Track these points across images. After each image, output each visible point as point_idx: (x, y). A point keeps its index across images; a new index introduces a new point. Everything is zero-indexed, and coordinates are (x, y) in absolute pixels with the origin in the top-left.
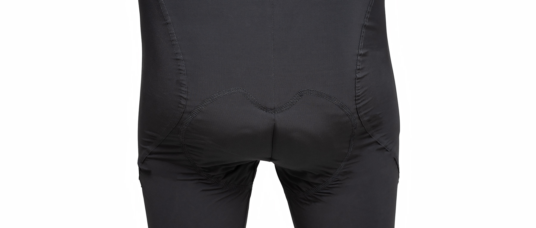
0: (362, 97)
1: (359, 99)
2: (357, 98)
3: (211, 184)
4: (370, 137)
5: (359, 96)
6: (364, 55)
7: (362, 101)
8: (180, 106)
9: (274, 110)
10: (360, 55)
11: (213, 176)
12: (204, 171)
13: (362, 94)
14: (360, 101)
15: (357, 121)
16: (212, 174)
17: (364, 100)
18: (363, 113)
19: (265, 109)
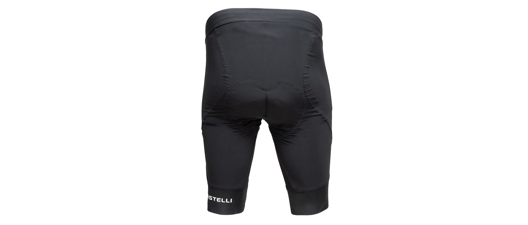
0: (307, 86)
1: (305, 87)
2: (305, 86)
3: (237, 129)
4: (313, 108)
5: (305, 85)
6: (308, 67)
7: (307, 88)
8: (225, 87)
9: (266, 90)
10: (306, 67)
11: (238, 125)
12: (234, 122)
13: (307, 85)
14: (306, 88)
15: (305, 98)
16: (238, 123)
17: (308, 88)
18: (308, 94)
19: (263, 89)
